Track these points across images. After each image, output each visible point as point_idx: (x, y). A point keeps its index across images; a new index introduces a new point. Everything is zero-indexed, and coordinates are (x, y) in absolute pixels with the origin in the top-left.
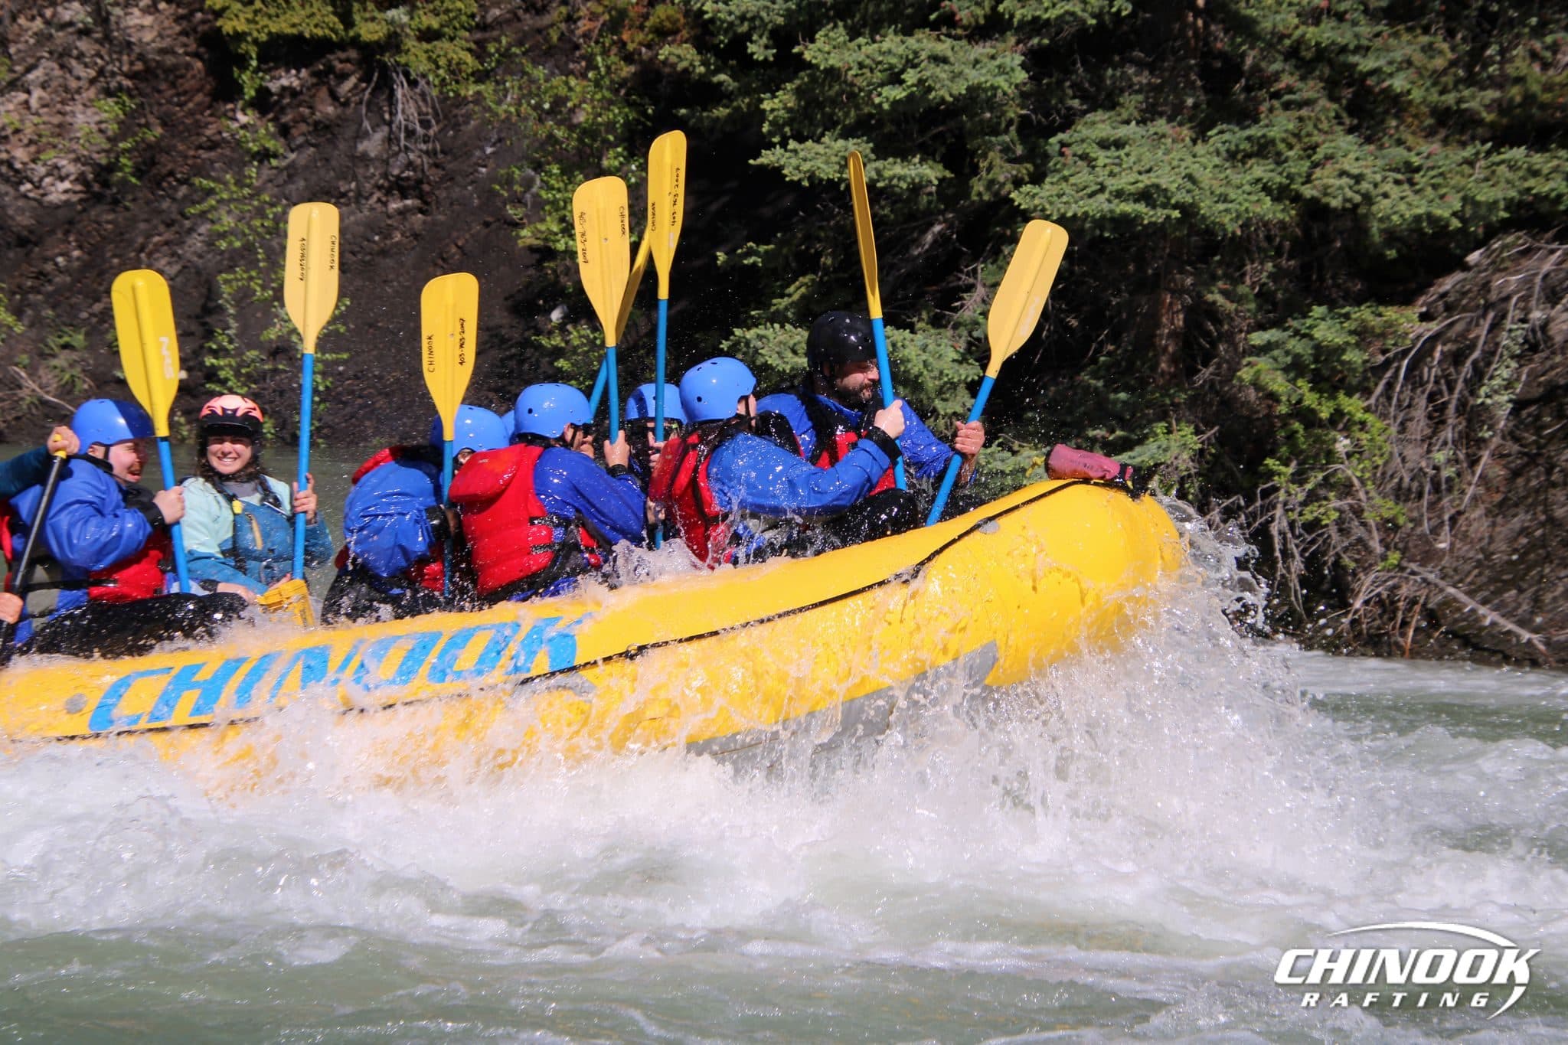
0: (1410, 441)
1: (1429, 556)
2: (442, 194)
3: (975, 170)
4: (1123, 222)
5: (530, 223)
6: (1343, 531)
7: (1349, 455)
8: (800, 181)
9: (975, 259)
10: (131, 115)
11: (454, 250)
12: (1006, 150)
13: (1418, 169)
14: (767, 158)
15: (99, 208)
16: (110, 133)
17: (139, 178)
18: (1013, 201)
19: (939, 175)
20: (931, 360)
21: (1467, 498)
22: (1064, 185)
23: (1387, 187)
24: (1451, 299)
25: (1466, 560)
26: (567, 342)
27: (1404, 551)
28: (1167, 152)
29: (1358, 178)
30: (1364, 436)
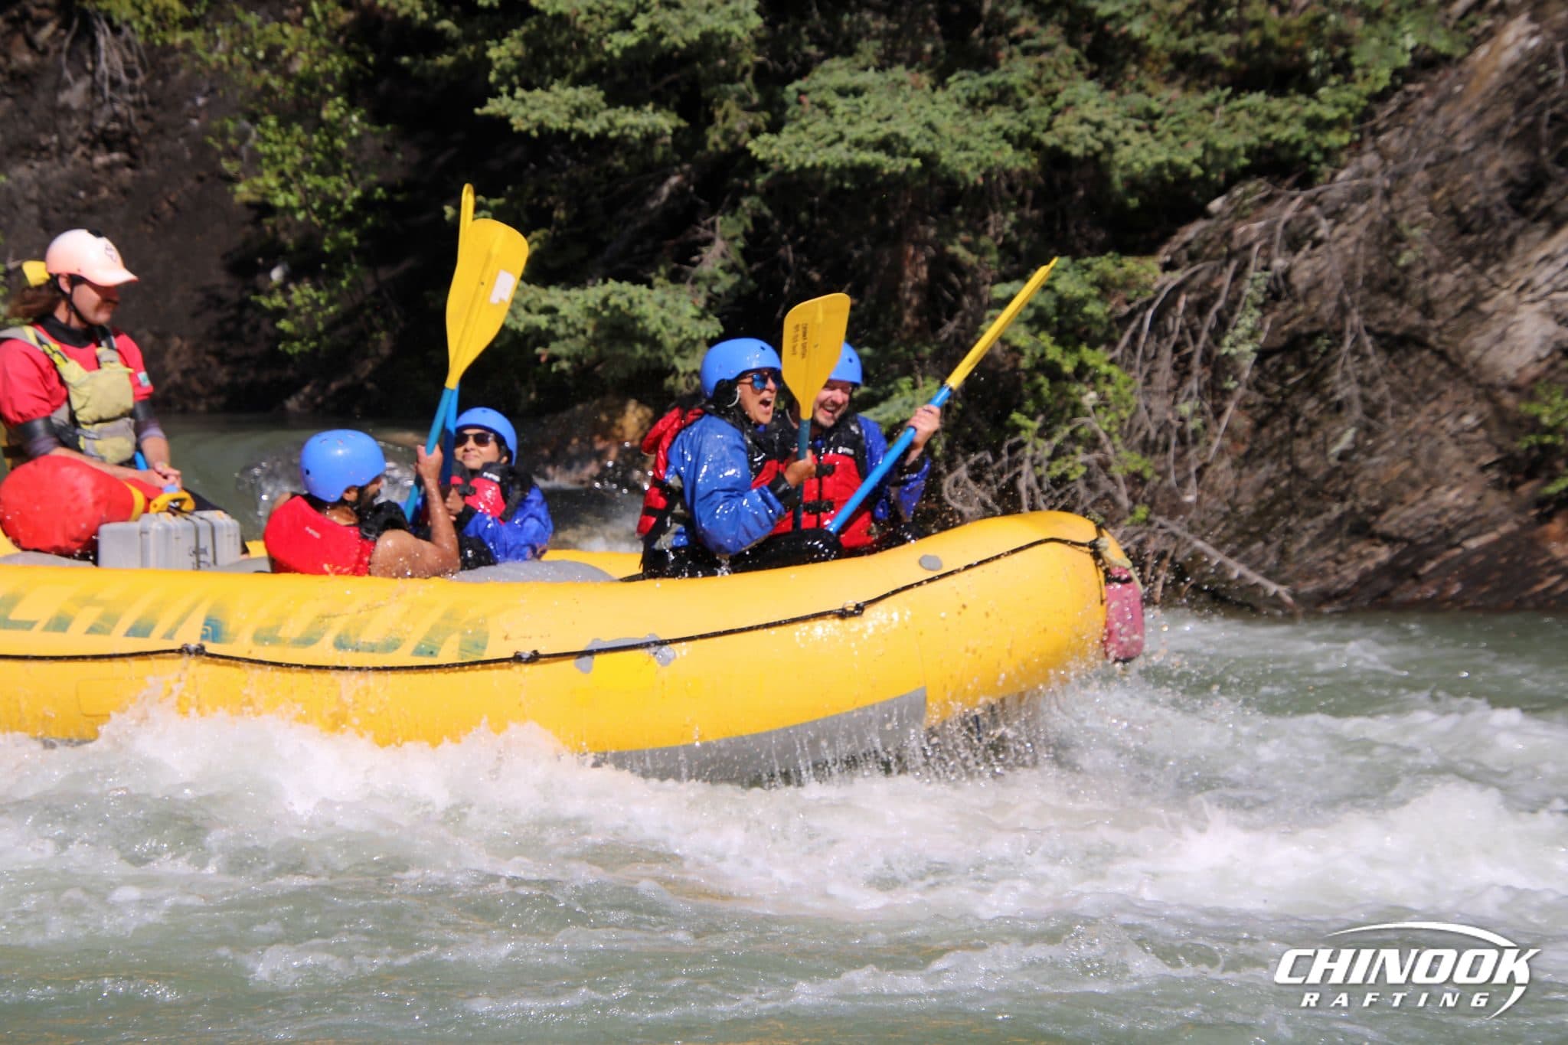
0: (1156, 393)
1: (1176, 509)
2: (152, 147)
3: (710, 120)
4: (864, 173)
5: (247, 177)
6: (1091, 486)
7: (1094, 408)
8: (528, 132)
9: (713, 211)
11: (165, 206)
12: (742, 98)
13: (1158, 116)
14: (494, 107)
18: (749, 151)
19: (674, 123)
20: (669, 316)
21: (1213, 450)
22: (802, 134)
23: (1129, 134)
24: (1194, 247)
25: (1214, 513)
26: (289, 302)
27: (1152, 505)
28: (906, 100)
29: (1099, 126)
30: (1110, 390)
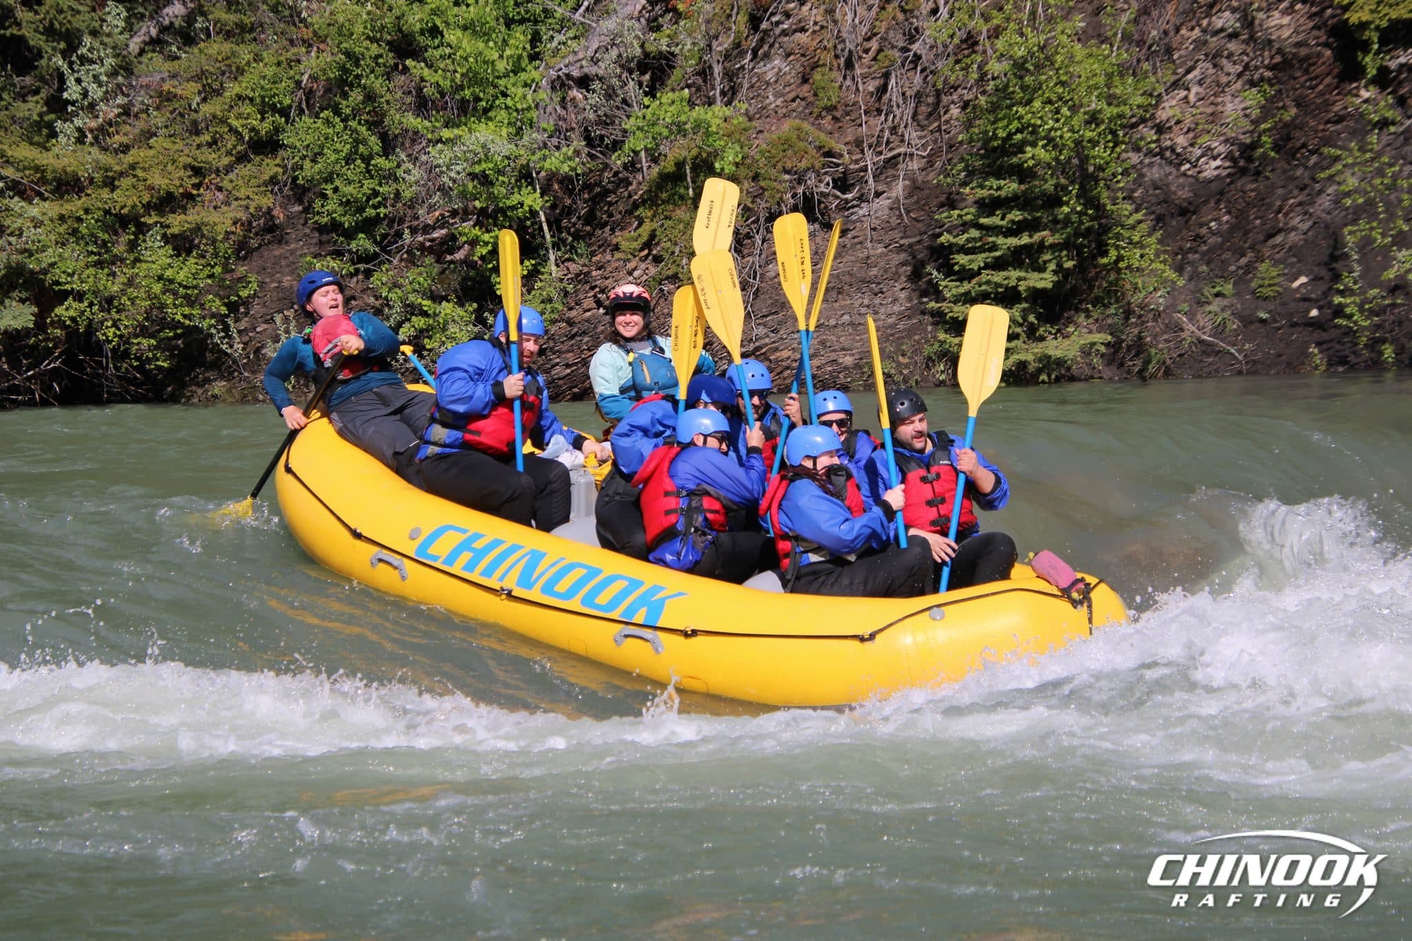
10: (1270, 100)
15: (1244, 180)
16: (1253, 117)
17: (1277, 152)
